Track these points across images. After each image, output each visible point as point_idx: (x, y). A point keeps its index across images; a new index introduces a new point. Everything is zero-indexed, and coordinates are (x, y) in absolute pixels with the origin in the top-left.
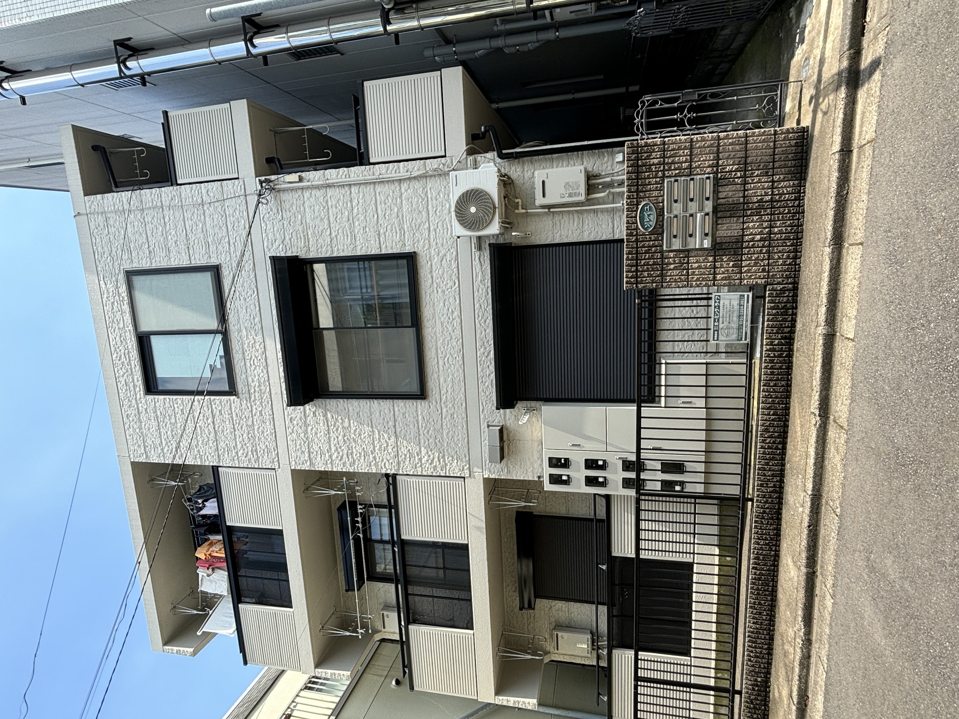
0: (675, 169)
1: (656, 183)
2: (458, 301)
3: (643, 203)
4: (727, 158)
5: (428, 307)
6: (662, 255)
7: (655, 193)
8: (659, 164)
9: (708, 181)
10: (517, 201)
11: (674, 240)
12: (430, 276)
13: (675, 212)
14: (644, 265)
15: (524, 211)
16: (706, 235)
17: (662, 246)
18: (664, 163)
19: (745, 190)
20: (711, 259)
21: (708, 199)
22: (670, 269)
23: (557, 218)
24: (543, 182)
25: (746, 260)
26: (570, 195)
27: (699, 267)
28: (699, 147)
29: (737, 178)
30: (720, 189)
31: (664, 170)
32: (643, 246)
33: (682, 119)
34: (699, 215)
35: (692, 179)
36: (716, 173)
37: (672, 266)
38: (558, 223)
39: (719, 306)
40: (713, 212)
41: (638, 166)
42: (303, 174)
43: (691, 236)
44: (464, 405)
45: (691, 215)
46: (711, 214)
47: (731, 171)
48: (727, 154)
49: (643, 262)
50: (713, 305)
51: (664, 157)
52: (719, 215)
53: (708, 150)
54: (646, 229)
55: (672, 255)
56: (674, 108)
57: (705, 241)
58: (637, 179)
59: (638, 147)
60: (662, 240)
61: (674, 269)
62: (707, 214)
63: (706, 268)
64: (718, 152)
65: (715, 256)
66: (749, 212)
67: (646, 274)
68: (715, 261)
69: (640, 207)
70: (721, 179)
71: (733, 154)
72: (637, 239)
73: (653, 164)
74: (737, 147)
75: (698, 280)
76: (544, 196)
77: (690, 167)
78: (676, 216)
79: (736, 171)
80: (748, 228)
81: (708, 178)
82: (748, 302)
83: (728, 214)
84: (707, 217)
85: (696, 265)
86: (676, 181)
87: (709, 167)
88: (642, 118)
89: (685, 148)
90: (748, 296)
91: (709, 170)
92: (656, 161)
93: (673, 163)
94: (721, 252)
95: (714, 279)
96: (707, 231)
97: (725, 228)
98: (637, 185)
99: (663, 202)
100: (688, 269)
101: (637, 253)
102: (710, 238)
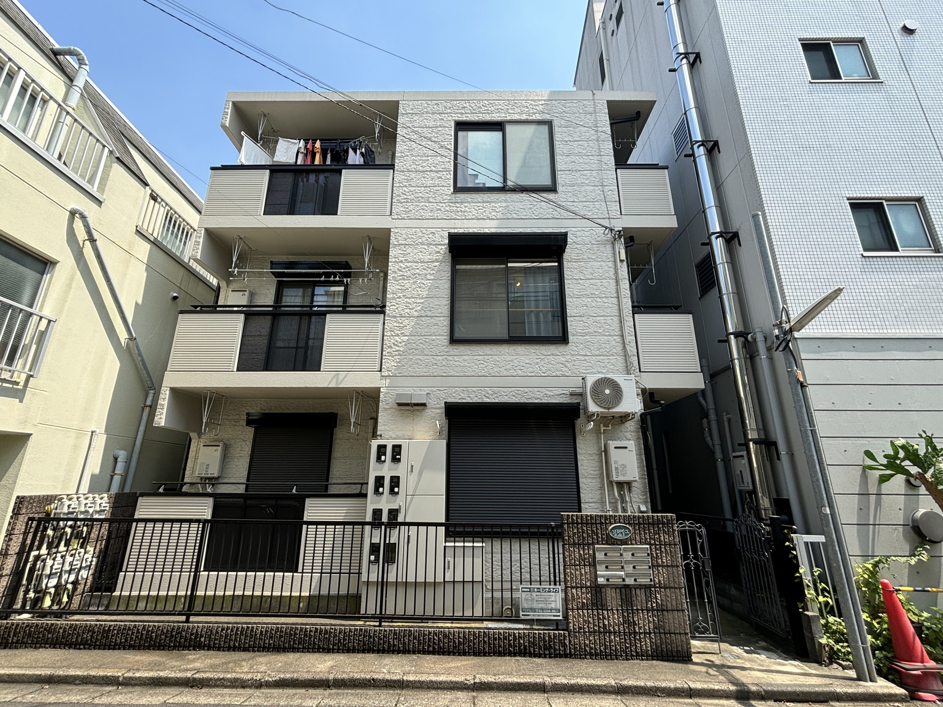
0: (657, 554)
1: (646, 539)
2: (530, 375)
3: (630, 528)
4: (666, 595)
5: (525, 350)
6: (590, 544)
7: (638, 539)
8: (660, 541)
9: (649, 580)
10: (610, 425)
11: (603, 553)
12: (549, 353)
13: (624, 554)
14: (582, 529)
15: (602, 431)
16: (608, 580)
17: (598, 544)
18: (661, 545)
19: (642, 610)
20: (588, 584)
21: (635, 580)
22: (579, 551)
23: (596, 457)
24: (626, 448)
25: (588, 613)
26: (617, 469)
27: (581, 575)
28: (673, 572)
29: (652, 604)
30: (643, 590)
31: (656, 545)
32: (597, 529)
33: (689, 558)
34: (623, 573)
35: (650, 568)
36: (655, 587)
37: (582, 552)
38: (592, 458)
39: (550, 592)
40: (625, 585)
41: (658, 524)
42: (625, 263)
43: (607, 567)
44: (444, 375)
45: (623, 567)
46: (624, 583)
47: (656, 598)
48: (669, 595)
49: (585, 528)
50: (551, 587)
51: (665, 545)
52: (623, 590)
53: (672, 579)
54: (611, 530)
55: (591, 552)
56: (697, 552)
57: (603, 579)
58: (649, 524)
59: (673, 524)
60: (603, 544)
61: (580, 554)
62: (624, 580)
63: (581, 580)
64: (670, 588)
65: (590, 587)
66: (625, 614)
67: (575, 531)
68: (587, 588)
69: (627, 526)
70: (650, 590)
71: (669, 599)
72: (603, 523)
73: (660, 536)
74: (674, 603)
75: (571, 573)
76: (616, 448)
77: (658, 566)
78: (621, 555)
79: (657, 603)
80: (614, 614)
81: (651, 581)
82: (554, 616)
83: (624, 597)
84: (621, 580)
85: (583, 572)
86: (648, 555)
87: (659, 581)
88: (689, 527)
89: (672, 561)
90: (559, 616)
91: (657, 581)
92: (662, 538)
93: (661, 552)
94: (594, 592)
95: (572, 587)
96: (610, 580)
97: (613, 595)
98: (644, 524)
99: (632, 544)
100: (580, 565)
101: (592, 524)
102: (605, 582)
